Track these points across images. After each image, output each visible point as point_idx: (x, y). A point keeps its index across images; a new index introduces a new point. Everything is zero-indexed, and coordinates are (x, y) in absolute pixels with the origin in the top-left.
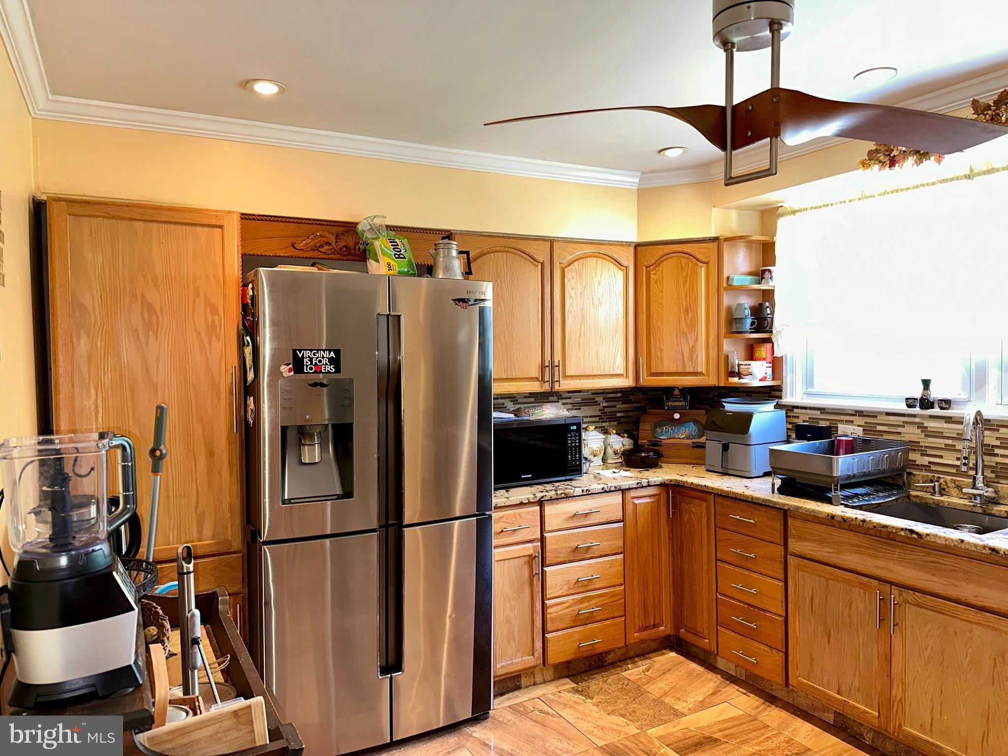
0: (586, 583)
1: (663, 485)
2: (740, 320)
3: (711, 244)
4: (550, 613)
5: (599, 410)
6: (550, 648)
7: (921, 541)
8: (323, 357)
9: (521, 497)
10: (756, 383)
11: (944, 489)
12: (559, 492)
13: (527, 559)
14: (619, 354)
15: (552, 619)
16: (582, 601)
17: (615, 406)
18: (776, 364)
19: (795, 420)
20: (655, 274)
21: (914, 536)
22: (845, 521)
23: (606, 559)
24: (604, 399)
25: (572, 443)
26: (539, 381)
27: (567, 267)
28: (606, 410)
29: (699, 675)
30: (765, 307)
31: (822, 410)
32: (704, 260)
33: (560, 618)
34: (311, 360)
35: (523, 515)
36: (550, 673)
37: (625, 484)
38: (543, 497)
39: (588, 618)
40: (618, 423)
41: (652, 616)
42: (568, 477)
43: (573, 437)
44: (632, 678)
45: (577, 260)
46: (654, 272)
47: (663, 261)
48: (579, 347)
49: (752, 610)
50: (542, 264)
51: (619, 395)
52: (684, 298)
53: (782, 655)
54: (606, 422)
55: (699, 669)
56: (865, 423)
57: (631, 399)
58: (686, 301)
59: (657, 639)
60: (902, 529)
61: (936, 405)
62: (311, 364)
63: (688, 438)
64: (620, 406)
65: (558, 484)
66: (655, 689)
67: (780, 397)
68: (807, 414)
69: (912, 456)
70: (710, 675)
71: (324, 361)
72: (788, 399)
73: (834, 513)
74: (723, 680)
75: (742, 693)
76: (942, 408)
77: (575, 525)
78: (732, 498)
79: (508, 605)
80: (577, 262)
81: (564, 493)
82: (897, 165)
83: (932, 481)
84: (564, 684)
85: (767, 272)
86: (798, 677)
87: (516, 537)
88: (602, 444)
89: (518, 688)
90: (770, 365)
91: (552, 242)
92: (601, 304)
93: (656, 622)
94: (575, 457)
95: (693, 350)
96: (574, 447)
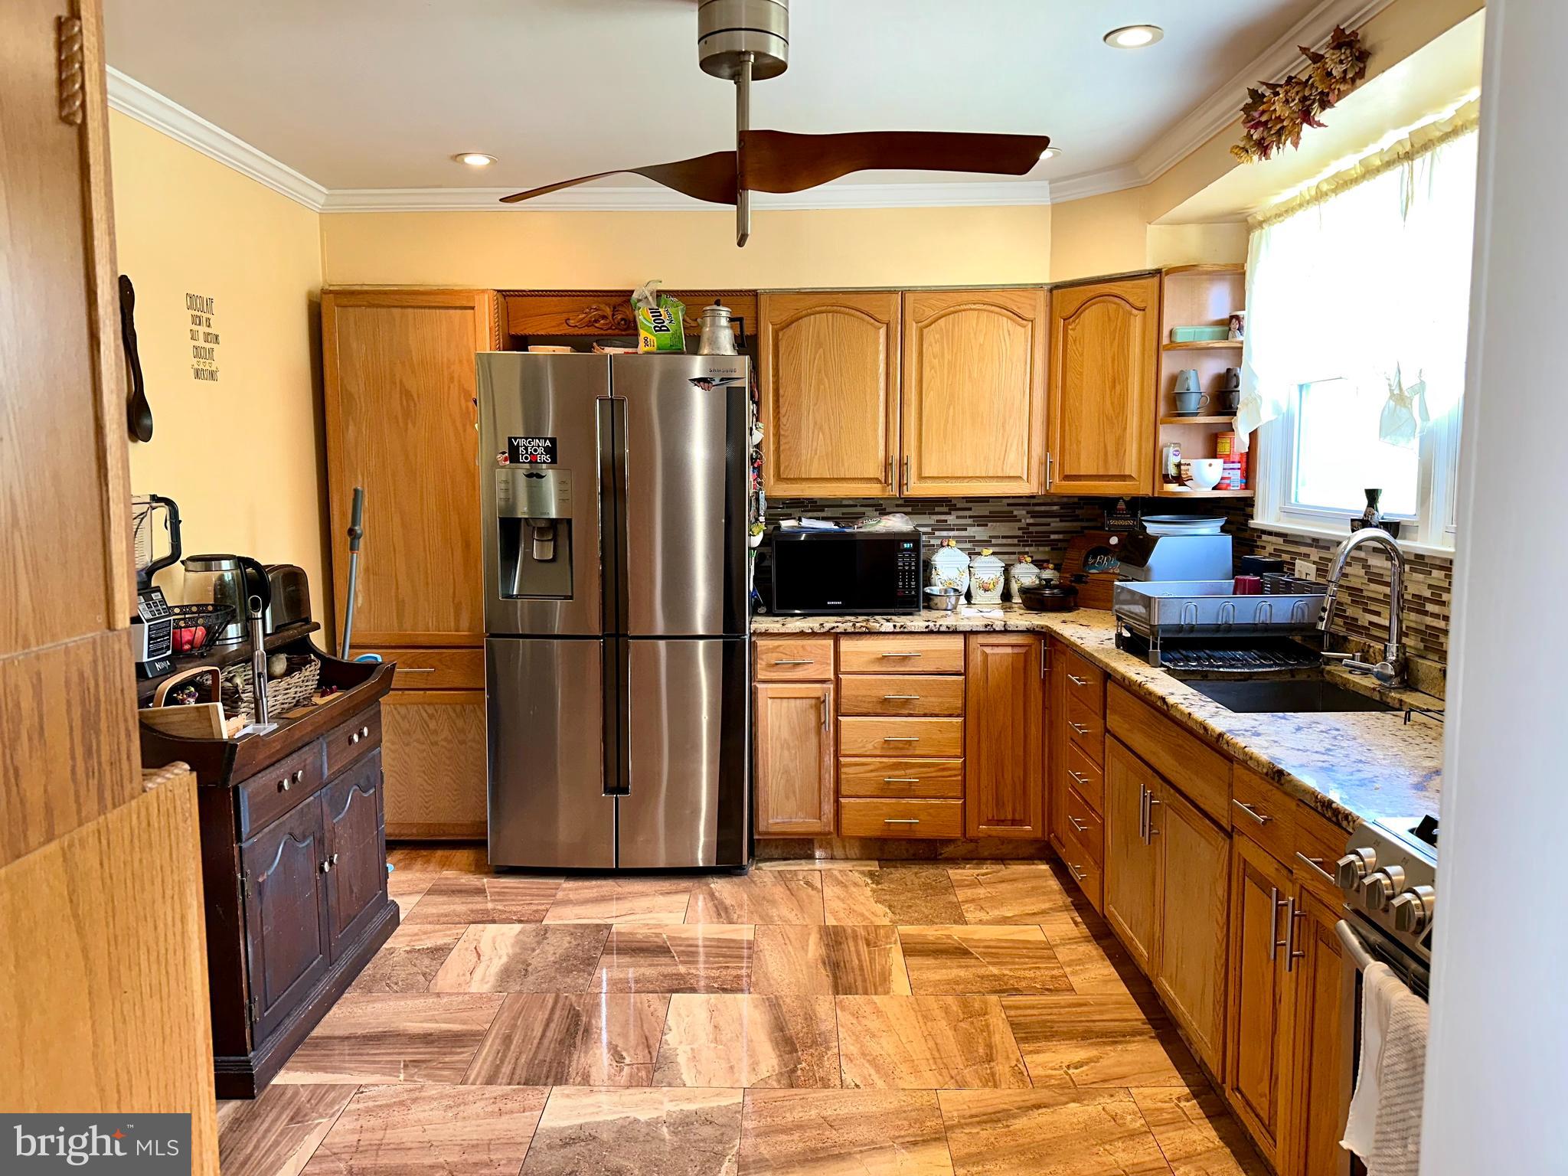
1: (1034, 633)
3: (1149, 280)
4: (847, 774)
5: (1019, 529)
6: (846, 817)
7: (1169, 714)
8: (539, 446)
9: (800, 627)
12: (859, 625)
13: (813, 701)
15: (850, 781)
16: (895, 766)
17: (1049, 525)
20: (1073, 329)
23: (935, 719)
24: (1028, 513)
25: (904, 565)
26: (880, 482)
27: (927, 327)
28: (1031, 529)
30: (1232, 374)
32: (1140, 305)
33: (860, 782)
34: (526, 448)
36: (856, 849)
37: (968, 625)
38: (833, 628)
39: (903, 790)
40: (1052, 549)
41: (1009, 810)
43: (907, 557)
44: (955, 877)
45: (944, 316)
46: (1073, 325)
47: (1085, 310)
48: (946, 436)
50: (887, 324)
52: (1110, 365)
53: (1100, 872)
54: (1031, 545)
55: (1055, 887)
56: (1320, 558)
58: (1113, 368)
60: (1159, 697)
62: (527, 453)
64: (1055, 524)
66: (967, 894)
67: (1252, 517)
68: (1272, 543)
70: (1059, 896)
71: (539, 451)
72: (1258, 520)
74: (1069, 904)
75: (1075, 921)
77: (884, 669)
78: (1076, 652)
79: (784, 752)
80: (943, 319)
81: (866, 626)
84: (866, 866)
85: (1234, 320)
86: (1110, 904)
89: (810, 857)
91: (904, 293)
93: (1017, 817)
94: (910, 585)
95: (1120, 442)
96: (907, 571)
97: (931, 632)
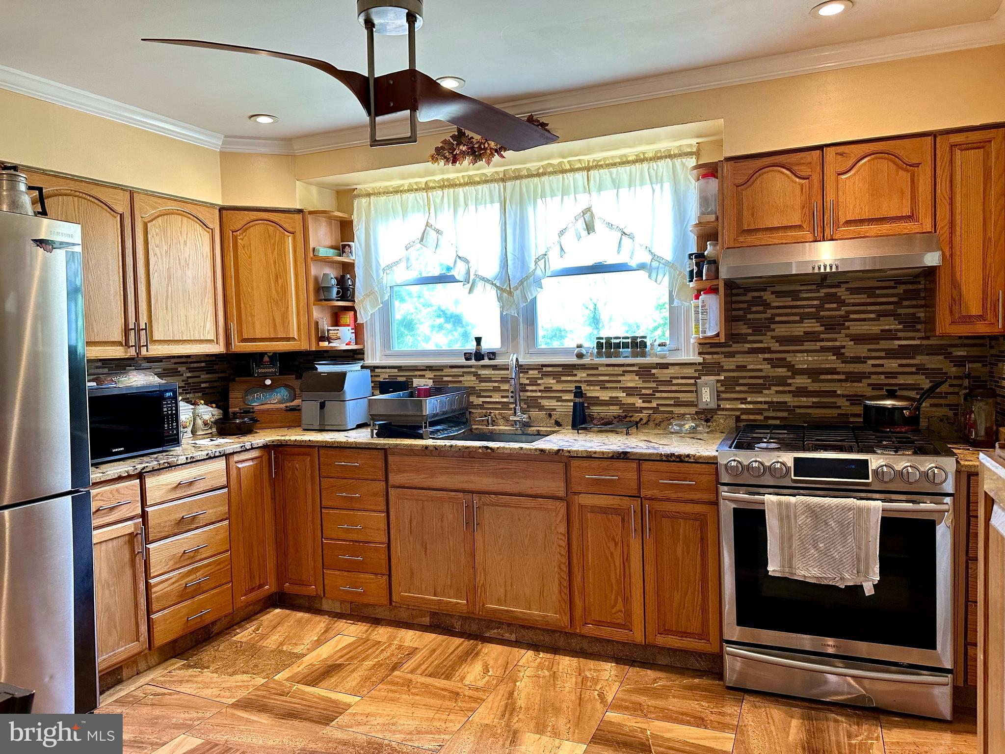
0: (192, 554)
1: (265, 447)
2: (328, 289)
3: (296, 215)
4: (155, 592)
6: (157, 629)
7: (493, 455)
9: (119, 471)
10: (344, 347)
11: (494, 421)
12: (161, 462)
13: (127, 538)
14: (209, 319)
15: (157, 598)
16: (190, 573)
17: (200, 377)
18: (358, 330)
19: (377, 379)
20: (242, 239)
21: (489, 451)
22: (436, 449)
23: (212, 527)
25: (168, 410)
26: (122, 345)
27: (149, 222)
28: (190, 381)
29: (308, 621)
30: (347, 278)
31: (400, 368)
32: (291, 230)
33: (167, 595)
35: (122, 491)
36: (155, 657)
37: (229, 449)
38: (144, 468)
39: (195, 590)
40: (203, 394)
41: (257, 579)
42: (165, 448)
43: (169, 404)
44: (244, 640)
45: (161, 216)
46: (241, 237)
47: (250, 227)
48: (167, 309)
49: (358, 545)
50: (122, 216)
51: (203, 364)
52: (273, 266)
53: (386, 577)
54: (190, 393)
55: (307, 615)
56: (434, 376)
57: (216, 369)
58: (275, 267)
59: (260, 600)
60: (480, 447)
61: (486, 358)
63: (280, 402)
64: (204, 376)
65: (155, 456)
66: (271, 642)
67: (363, 359)
68: (386, 373)
69: (473, 399)
70: (318, 618)
72: (369, 361)
73: (427, 444)
74: (330, 618)
75: (351, 623)
76: (490, 359)
77: (178, 495)
78: (337, 447)
79: (107, 592)
80: (160, 218)
81: (167, 462)
82: (458, 162)
83: (486, 416)
84: (173, 664)
85: (347, 247)
86: (402, 593)
87: (114, 516)
88: (191, 415)
89: (120, 682)
90: (353, 331)
91: (132, 193)
92: (188, 265)
93: (262, 583)
94: (172, 426)
95: (285, 317)
96: (170, 415)
97: (210, 458)
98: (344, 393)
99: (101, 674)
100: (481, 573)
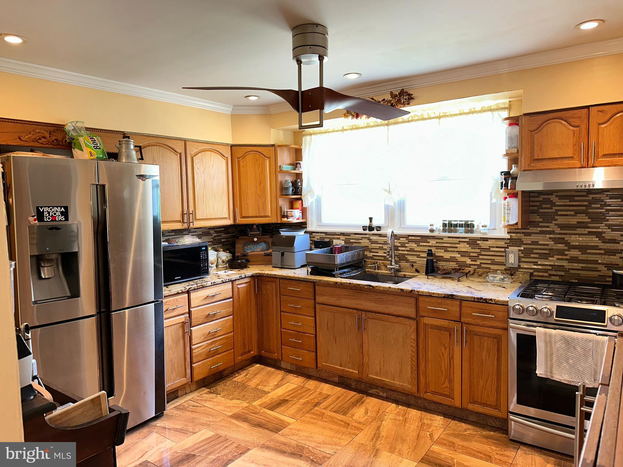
0: (213, 333)
1: (252, 277)
2: (287, 189)
3: (271, 148)
4: (195, 353)
5: (212, 238)
6: (195, 372)
7: (374, 290)
8: (57, 211)
9: (177, 290)
10: (295, 221)
11: (379, 267)
12: (199, 285)
13: (181, 324)
14: (225, 207)
15: (195, 356)
16: (212, 343)
17: (221, 236)
18: (304, 211)
19: (313, 239)
20: (242, 162)
21: (371, 288)
22: (342, 284)
23: (224, 319)
24: (214, 232)
25: (203, 257)
26: (181, 222)
27: (194, 156)
28: (216, 238)
29: (273, 373)
30: (298, 182)
31: (326, 233)
32: (268, 156)
33: (200, 355)
34: (49, 213)
35: (179, 300)
36: (194, 386)
37: (233, 278)
38: (190, 288)
39: (215, 352)
40: (223, 245)
41: (247, 347)
42: (201, 277)
43: (204, 254)
44: (239, 381)
45: (200, 152)
47: (246, 156)
48: (203, 202)
49: (299, 334)
50: (180, 154)
51: (223, 229)
53: (314, 353)
54: (216, 244)
55: (273, 369)
56: (345, 239)
57: (229, 232)
58: (260, 178)
59: (249, 359)
60: (366, 285)
61: (375, 229)
62: (49, 215)
63: (261, 251)
64: (223, 235)
65: (196, 281)
66: (253, 384)
67: (306, 228)
68: (319, 236)
69: (366, 253)
70: (279, 372)
71: (57, 214)
72: (309, 229)
73: (337, 281)
74: (285, 373)
75: (295, 377)
76: (377, 230)
77: (207, 302)
78: (289, 279)
79: (171, 351)
80: (200, 154)
81: (202, 285)
82: (359, 117)
83: (374, 264)
84: (203, 391)
85: (298, 164)
86: (322, 363)
87: (174, 313)
88: (216, 257)
89: (177, 397)
90: (301, 211)
91: (185, 141)
92: (214, 178)
93: (250, 350)
94: (205, 265)
95: (264, 204)
96: (204, 259)
97: (224, 282)
98: (294, 248)
99: (167, 393)
100: (366, 357)
